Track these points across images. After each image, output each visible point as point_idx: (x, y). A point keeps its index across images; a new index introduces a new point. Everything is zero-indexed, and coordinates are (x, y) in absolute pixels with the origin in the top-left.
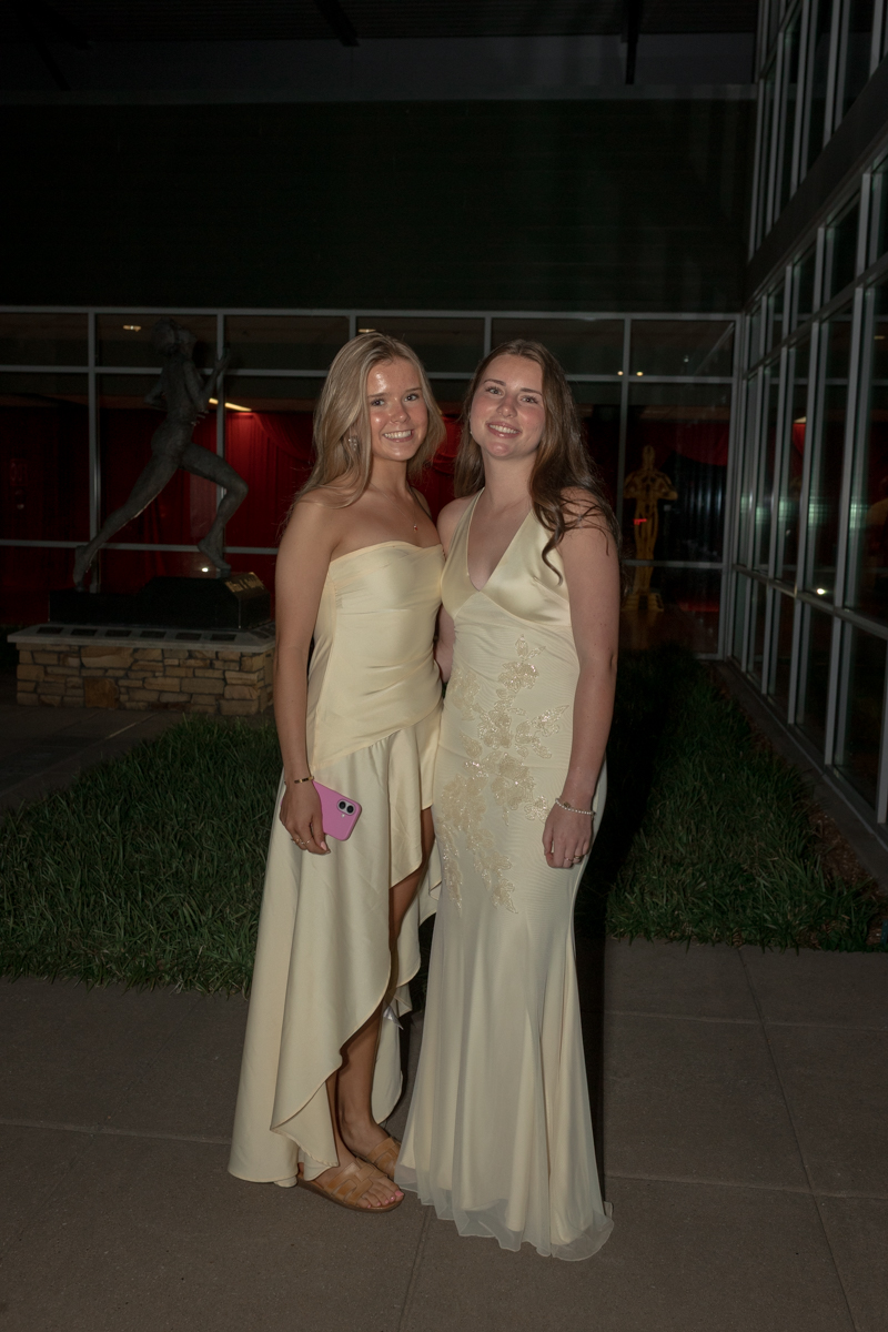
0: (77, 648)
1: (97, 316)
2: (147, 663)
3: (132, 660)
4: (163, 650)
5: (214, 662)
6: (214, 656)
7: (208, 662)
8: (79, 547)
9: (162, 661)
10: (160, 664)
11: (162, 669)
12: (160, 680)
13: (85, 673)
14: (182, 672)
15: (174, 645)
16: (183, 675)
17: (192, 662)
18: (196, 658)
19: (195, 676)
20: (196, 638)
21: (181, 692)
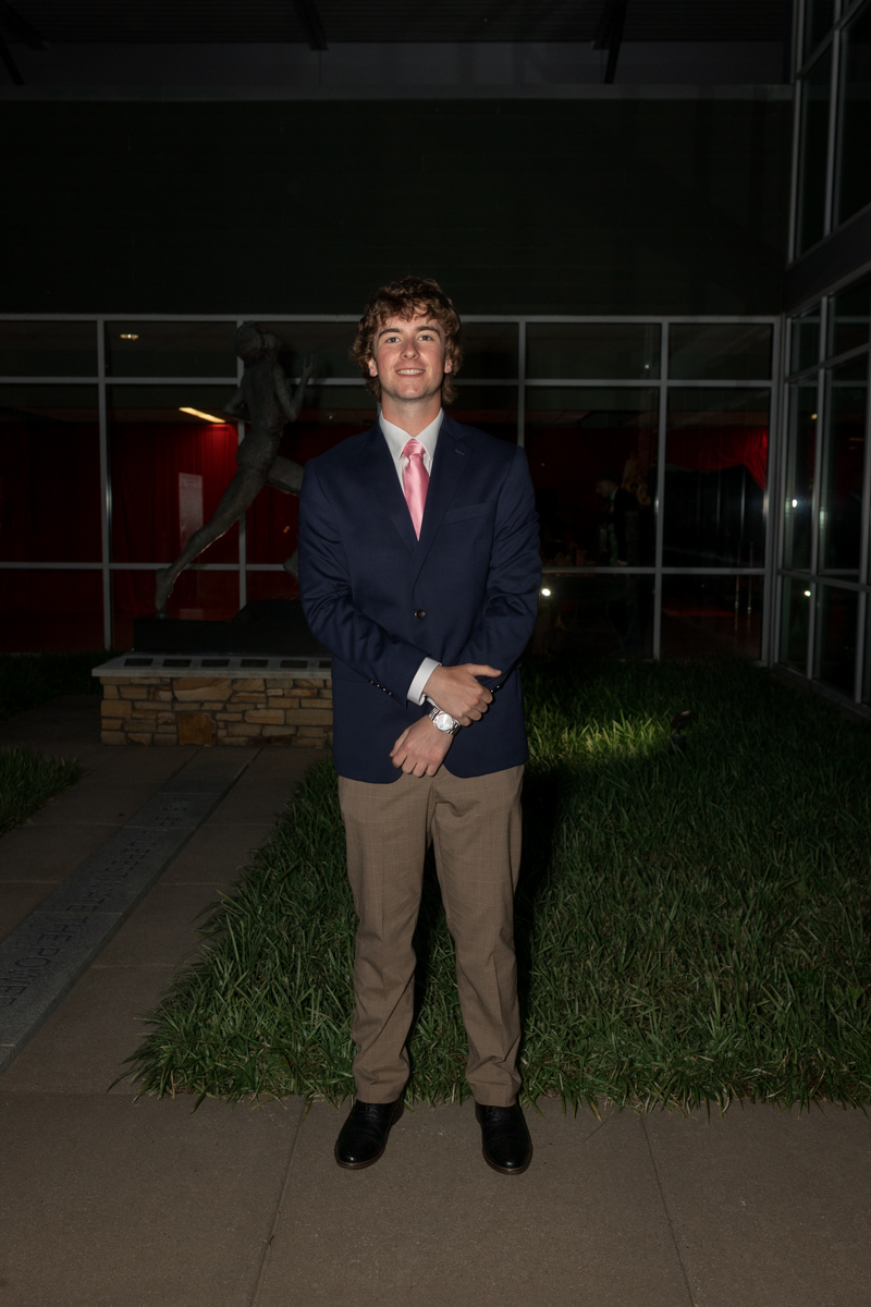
0: (168, 680)
1: (106, 324)
2: (247, 694)
3: (231, 692)
4: (265, 680)
5: (323, 691)
6: (322, 684)
7: (316, 691)
8: (160, 570)
9: (264, 692)
10: (263, 695)
11: (264, 700)
12: (263, 713)
13: (178, 707)
14: (286, 703)
15: (279, 674)
16: (288, 706)
17: (298, 692)
18: (302, 688)
19: (300, 707)
20: (303, 665)
21: (286, 724)
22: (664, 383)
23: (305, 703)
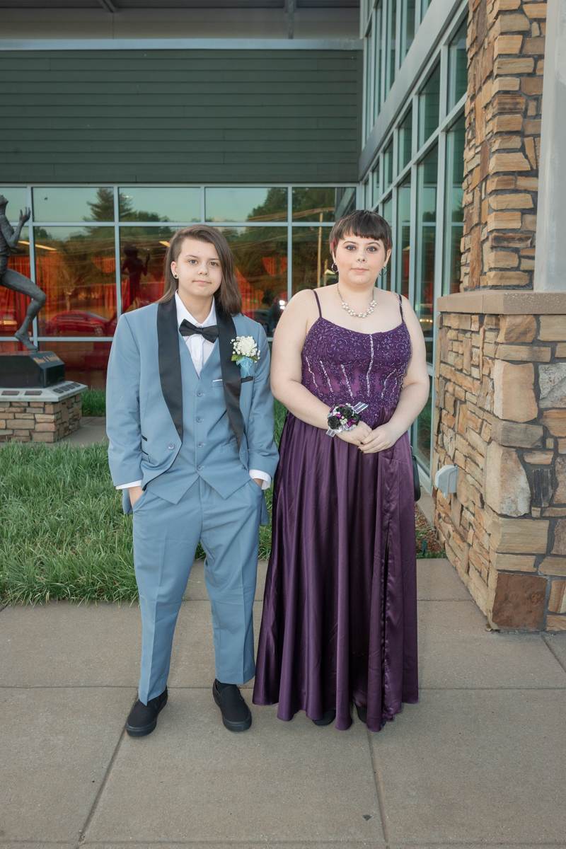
5: (27, 408)
6: (27, 405)
7: (23, 409)
16: (6, 417)
17: (13, 409)
18: (15, 407)
19: (15, 418)
20: (16, 393)
21: (6, 429)
22: (290, 224)
23: (17, 416)
